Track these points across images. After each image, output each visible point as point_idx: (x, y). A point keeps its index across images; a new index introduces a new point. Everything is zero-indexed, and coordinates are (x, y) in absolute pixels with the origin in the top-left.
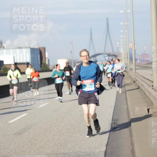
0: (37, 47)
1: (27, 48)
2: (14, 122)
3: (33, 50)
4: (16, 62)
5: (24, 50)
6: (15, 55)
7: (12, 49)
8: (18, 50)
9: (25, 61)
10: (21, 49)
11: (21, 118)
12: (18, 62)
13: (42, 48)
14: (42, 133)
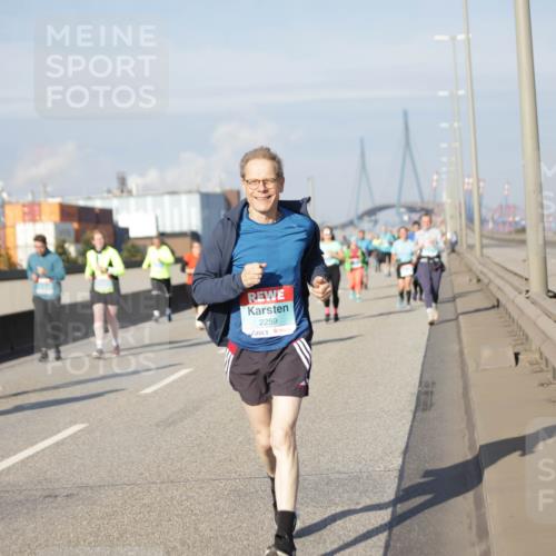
0: (218, 190)
1: (190, 192)
2: (155, 392)
3: (207, 200)
4: (162, 229)
5: (184, 198)
6: (159, 212)
7: (154, 195)
8: (167, 198)
9: (185, 228)
10: (175, 197)
11: (174, 382)
12: (168, 229)
13: (231, 192)
14: (232, 420)
